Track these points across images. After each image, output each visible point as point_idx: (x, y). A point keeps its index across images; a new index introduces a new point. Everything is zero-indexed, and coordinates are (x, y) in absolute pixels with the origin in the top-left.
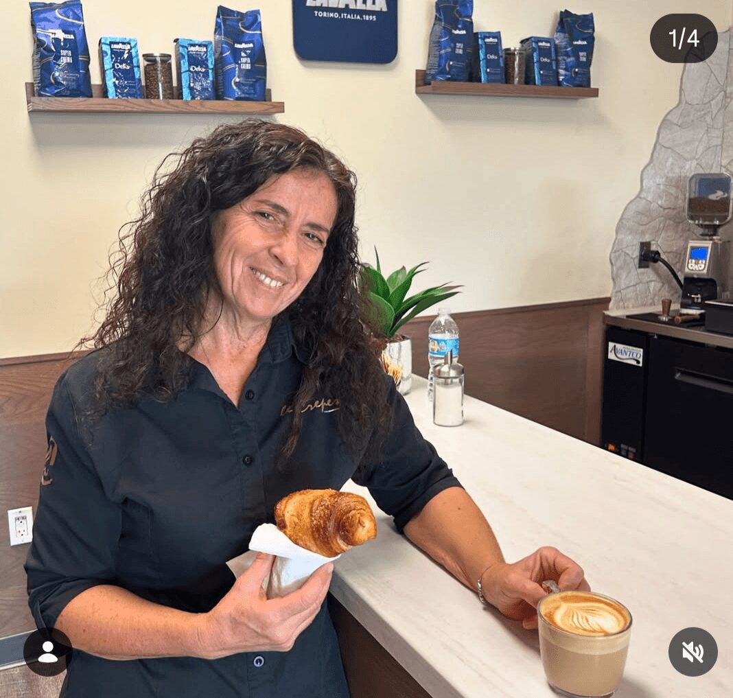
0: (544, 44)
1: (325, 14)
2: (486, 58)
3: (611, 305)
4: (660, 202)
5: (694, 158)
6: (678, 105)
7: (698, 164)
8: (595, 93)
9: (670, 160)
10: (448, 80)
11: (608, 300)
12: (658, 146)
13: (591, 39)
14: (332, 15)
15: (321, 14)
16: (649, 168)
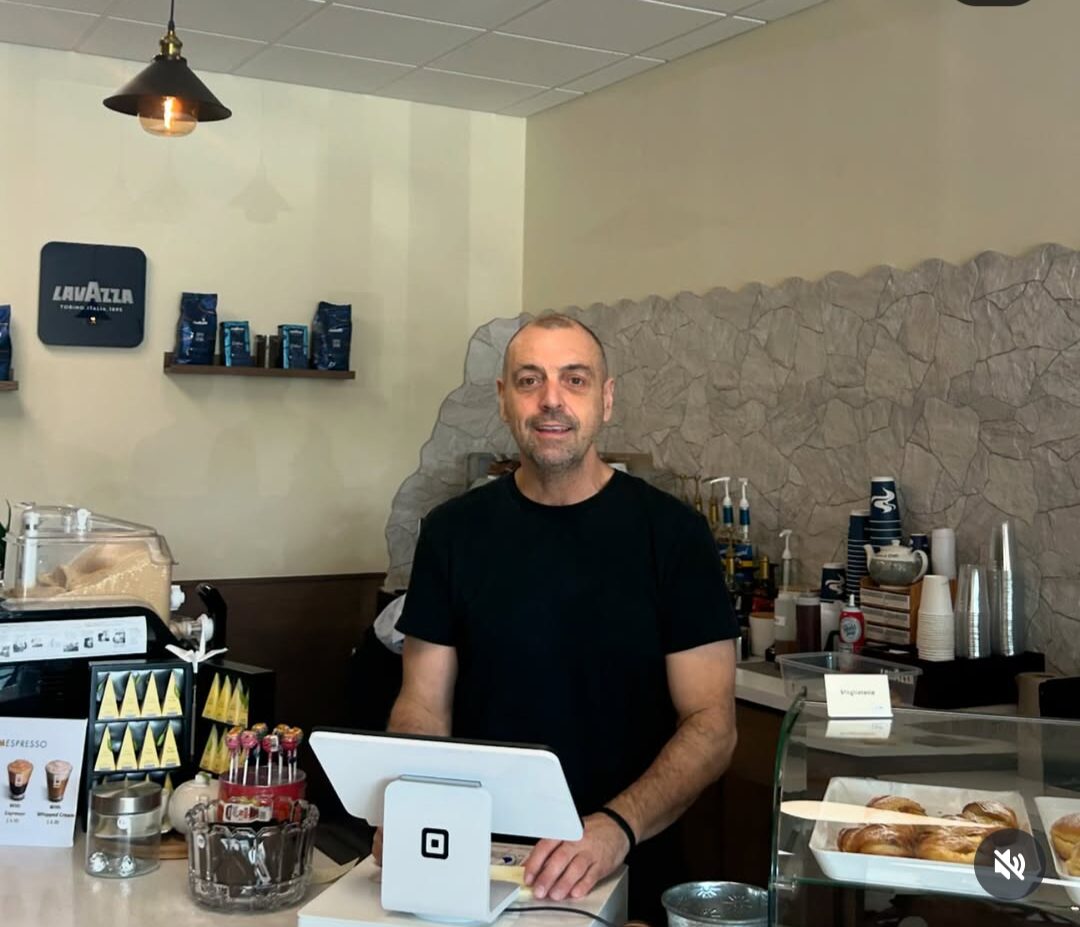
0: (296, 332)
1: (71, 307)
2: (230, 345)
3: (387, 581)
4: (443, 479)
5: (484, 436)
6: (462, 386)
7: (488, 442)
8: (352, 375)
9: (455, 437)
10: (189, 363)
11: (383, 576)
12: (439, 425)
13: (348, 326)
14: (77, 307)
15: (66, 307)
16: (429, 445)
